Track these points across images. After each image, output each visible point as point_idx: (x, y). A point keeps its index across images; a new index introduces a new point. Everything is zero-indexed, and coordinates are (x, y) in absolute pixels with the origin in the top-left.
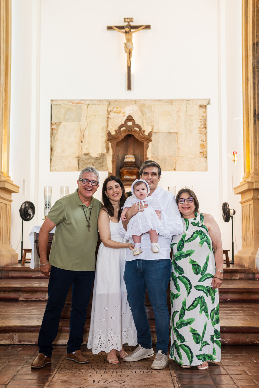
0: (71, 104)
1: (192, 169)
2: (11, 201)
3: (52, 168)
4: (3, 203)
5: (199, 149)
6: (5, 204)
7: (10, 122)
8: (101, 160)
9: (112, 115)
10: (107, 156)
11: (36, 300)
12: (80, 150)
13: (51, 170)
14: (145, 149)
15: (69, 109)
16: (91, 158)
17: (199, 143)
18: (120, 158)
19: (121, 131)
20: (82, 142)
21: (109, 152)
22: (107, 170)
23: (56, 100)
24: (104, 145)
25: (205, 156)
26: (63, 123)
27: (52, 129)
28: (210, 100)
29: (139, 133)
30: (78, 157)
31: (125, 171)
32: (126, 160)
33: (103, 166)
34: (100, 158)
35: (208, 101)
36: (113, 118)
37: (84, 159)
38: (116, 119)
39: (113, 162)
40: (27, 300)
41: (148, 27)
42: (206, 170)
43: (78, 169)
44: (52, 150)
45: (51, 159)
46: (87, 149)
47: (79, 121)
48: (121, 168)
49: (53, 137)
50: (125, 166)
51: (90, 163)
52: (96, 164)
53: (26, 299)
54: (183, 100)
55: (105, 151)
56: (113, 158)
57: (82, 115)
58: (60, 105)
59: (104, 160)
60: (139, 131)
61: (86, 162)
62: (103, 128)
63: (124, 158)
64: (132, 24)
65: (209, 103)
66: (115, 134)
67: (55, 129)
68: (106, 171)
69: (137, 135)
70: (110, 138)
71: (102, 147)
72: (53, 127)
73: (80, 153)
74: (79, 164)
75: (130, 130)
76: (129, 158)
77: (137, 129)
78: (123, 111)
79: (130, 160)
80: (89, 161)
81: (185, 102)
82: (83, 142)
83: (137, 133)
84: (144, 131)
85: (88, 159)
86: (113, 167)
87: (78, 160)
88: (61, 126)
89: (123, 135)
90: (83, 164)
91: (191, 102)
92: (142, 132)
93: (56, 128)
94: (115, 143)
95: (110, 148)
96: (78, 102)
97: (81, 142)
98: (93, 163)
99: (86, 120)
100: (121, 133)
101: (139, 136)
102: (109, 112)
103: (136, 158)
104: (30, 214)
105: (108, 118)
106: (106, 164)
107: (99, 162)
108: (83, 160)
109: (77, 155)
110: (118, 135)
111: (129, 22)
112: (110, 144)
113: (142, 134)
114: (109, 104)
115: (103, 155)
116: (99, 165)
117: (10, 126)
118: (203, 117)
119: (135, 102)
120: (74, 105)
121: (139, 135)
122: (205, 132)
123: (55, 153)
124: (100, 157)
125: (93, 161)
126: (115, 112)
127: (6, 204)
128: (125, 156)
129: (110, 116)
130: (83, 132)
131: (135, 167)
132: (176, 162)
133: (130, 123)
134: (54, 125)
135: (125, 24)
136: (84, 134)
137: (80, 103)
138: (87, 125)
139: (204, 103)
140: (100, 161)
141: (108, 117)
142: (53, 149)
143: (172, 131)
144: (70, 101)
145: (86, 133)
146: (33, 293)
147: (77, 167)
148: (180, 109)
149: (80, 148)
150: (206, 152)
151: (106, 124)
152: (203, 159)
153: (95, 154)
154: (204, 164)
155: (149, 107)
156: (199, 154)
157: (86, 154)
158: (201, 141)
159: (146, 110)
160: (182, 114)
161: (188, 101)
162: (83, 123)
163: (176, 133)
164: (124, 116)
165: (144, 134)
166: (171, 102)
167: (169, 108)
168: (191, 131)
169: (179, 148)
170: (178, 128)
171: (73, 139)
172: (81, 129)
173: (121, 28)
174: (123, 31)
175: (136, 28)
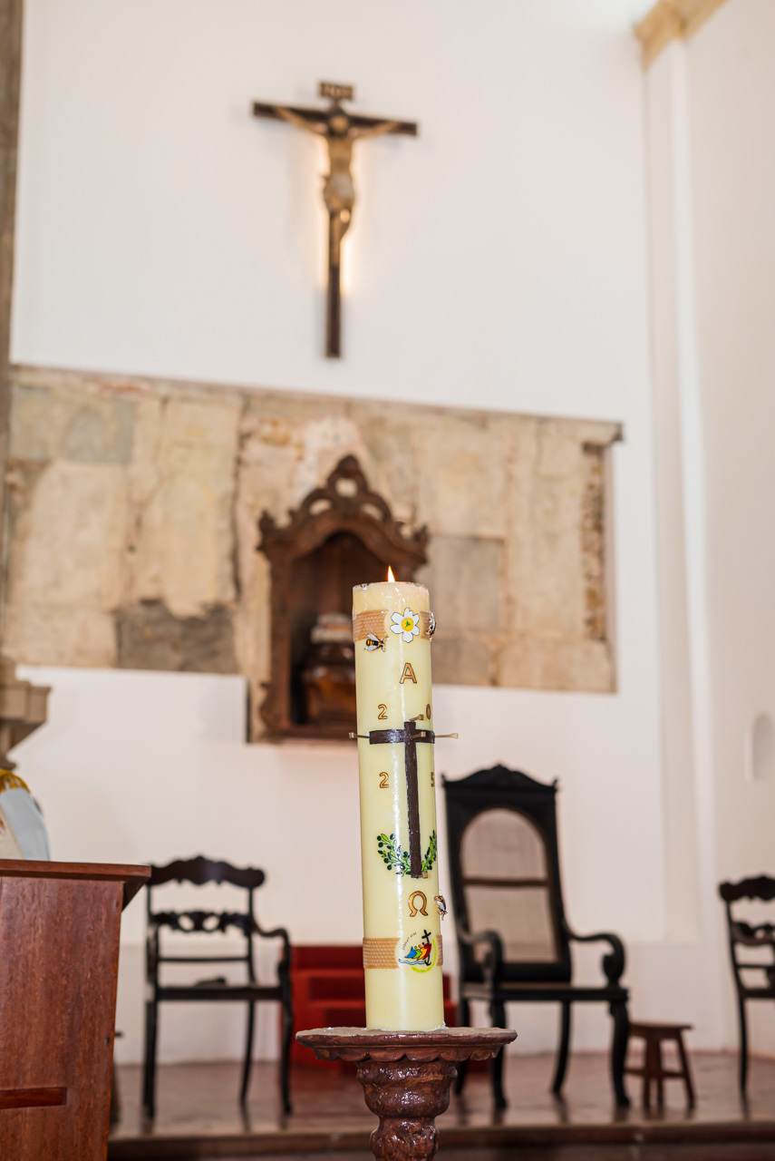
0: (93, 388)
1: (559, 682)
5: (580, 611)
8: (211, 631)
9: (255, 449)
10: (235, 613)
15: (86, 410)
16: (169, 617)
17: (582, 585)
19: (313, 515)
20: (131, 549)
23: (34, 370)
24: (226, 568)
25: (598, 634)
26: (60, 467)
27: (6, 488)
28: (620, 426)
30: (116, 612)
32: (320, 634)
33: (215, 654)
34: (206, 623)
35: (611, 432)
36: (259, 464)
37: (140, 621)
38: (270, 467)
41: (408, 129)
42: (612, 687)
43: (115, 658)
46: (156, 579)
47: (126, 460)
49: (8, 520)
51: (161, 639)
52: (188, 643)
54: (525, 418)
55: (230, 594)
57: (138, 438)
58: (46, 389)
59: (222, 628)
60: (376, 522)
61: (147, 632)
64: (351, 108)
65: (618, 437)
66: (288, 526)
67: (16, 487)
69: (376, 535)
70: (272, 539)
71: (216, 578)
74: (120, 644)
75: (348, 515)
77: (374, 513)
78: (295, 436)
79: (337, 635)
80: (161, 631)
81: (532, 426)
82: (136, 549)
85: (158, 622)
88: (52, 475)
89: (322, 530)
91: (552, 428)
92: (395, 528)
93: (22, 484)
96: (124, 383)
97: (127, 548)
98: (177, 641)
99: (154, 460)
102: (244, 438)
105: (239, 462)
107: (198, 636)
108: (134, 628)
109: (113, 601)
111: (337, 99)
112: (256, 568)
113: (392, 534)
114: (246, 409)
115: (219, 612)
116: (202, 650)
118: (591, 487)
119: (348, 407)
120: (107, 394)
122: (596, 547)
124: (205, 617)
125: (177, 630)
126: (267, 440)
129: (246, 456)
130: (140, 508)
132: (499, 652)
133: (347, 488)
134: (15, 470)
135: (323, 105)
136: (144, 519)
137: (131, 389)
138: (156, 480)
139: (601, 436)
140: (204, 635)
141: (239, 457)
143: (486, 530)
144: (93, 377)
145: (155, 514)
147: (113, 651)
148: (514, 449)
150: (604, 619)
151: (228, 485)
152: (598, 649)
153: (185, 601)
154: (605, 666)
155: (403, 431)
156: (581, 628)
157: (150, 603)
158: (589, 577)
159: (391, 442)
160: (522, 470)
161: (543, 420)
162: (143, 471)
163: (500, 542)
164: (300, 458)
165: (399, 535)
166: (481, 420)
167: (475, 442)
168: (552, 538)
169: (510, 600)
170: (509, 522)
171: (101, 531)
172: (129, 498)
173: (308, 116)
174: (321, 127)
175: (367, 124)
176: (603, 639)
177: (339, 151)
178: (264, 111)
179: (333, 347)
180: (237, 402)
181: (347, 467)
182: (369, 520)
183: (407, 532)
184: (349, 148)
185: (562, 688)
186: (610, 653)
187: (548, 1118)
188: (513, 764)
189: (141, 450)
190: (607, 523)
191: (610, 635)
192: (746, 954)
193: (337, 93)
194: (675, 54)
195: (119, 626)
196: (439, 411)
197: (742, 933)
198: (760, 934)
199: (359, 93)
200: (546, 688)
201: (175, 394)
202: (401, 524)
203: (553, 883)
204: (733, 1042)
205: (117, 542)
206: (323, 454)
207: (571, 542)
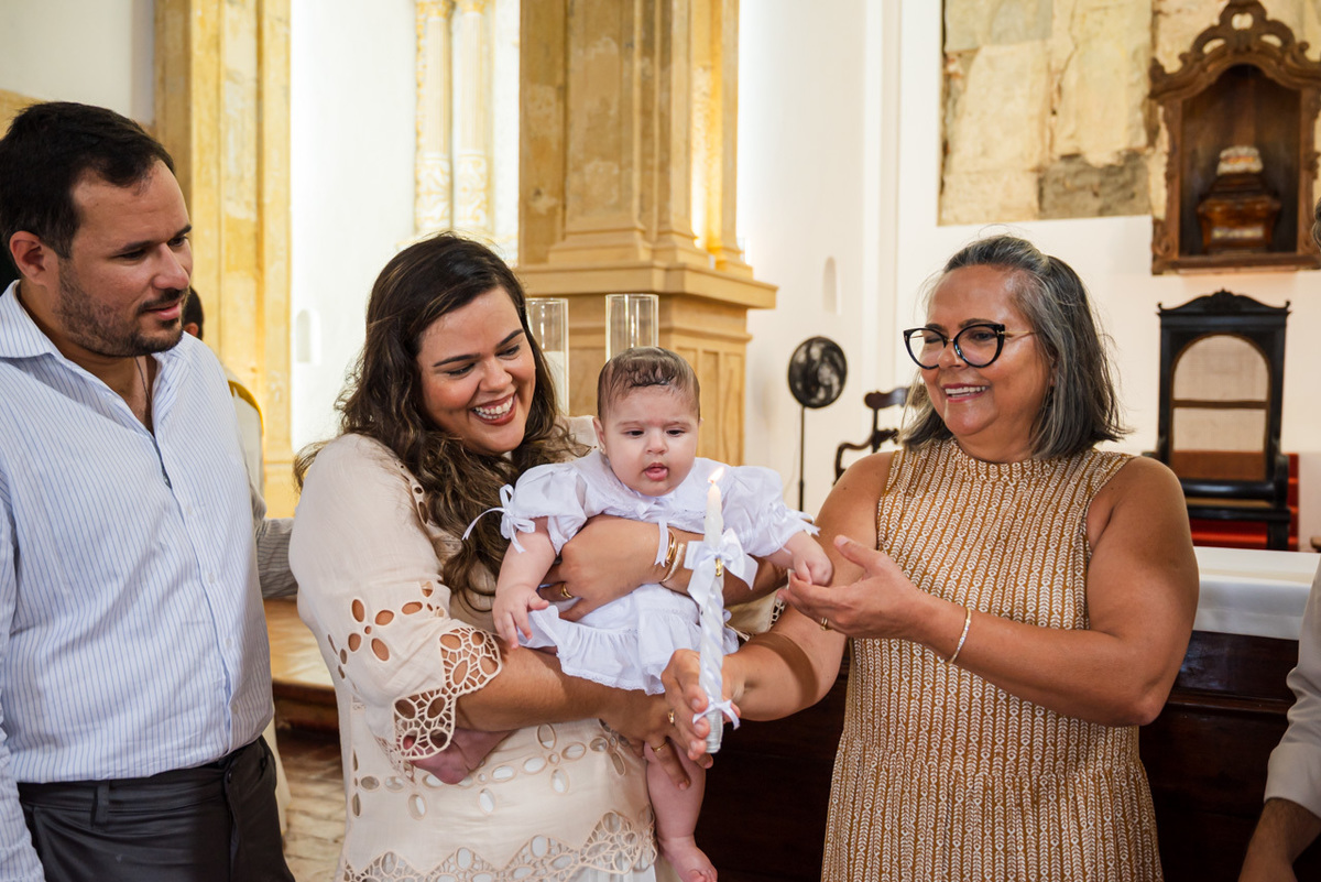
2: (744, 341)
3: (944, 216)
4: (695, 350)
6: (706, 352)
7: (736, 45)
8: (1127, 175)
10: (1148, 157)
12: (1047, 141)
13: (940, 222)
14: (1304, 117)
16: (1088, 168)
18: (1202, 163)
19: (1204, 56)
20: (1054, 113)
21: (1158, 143)
22: (1149, 209)
24: (1140, 116)
26: (987, 52)
27: (948, 78)
29: (1279, 54)
30: (1039, 170)
31: (1218, 209)
32: (1224, 168)
33: (1133, 196)
34: (1121, 169)
36: (1179, 11)
37: (1061, 175)
38: (1190, 12)
39: (1169, 177)
43: (1037, 210)
44: (946, 149)
45: (943, 184)
46: (1072, 137)
47: (1046, 35)
48: (1203, 197)
49: (950, 104)
50: (1218, 189)
51: (1082, 188)
52: (1107, 190)
55: (1142, 140)
56: (1169, 165)
57: (1056, 12)
59: (1139, 173)
60: (1281, 49)
61: (1068, 183)
62: (1135, 54)
63: (1215, 162)
66: (1181, 69)
67: (956, 75)
68: (1146, 213)
69: (1273, 62)
71: (1130, 127)
72: (952, 68)
73: (1047, 153)
74: (1041, 197)
75: (1243, 48)
76: (1238, 157)
77: (1273, 40)
79: (1239, 166)
80: (1078, 182)
82: (1059, 111)
83: (1274, 57)
84: (1304, 46)
85: (1076, 174)
86: (1170, 199)
87: (1041, 181)
88: (980, 60)
89: (1214, 70)
90: (1057, 195)
92: (1296, 52)
93: (961, 71)
94: (1178, 103)
95: (1163, 127)
97: (1049, 112)
98: (1096, 189)
99: (1070, 29)
100: (1206, 61)
101: (1282, 68)
103: (1265, 157)
104: (826, 383)
105: (1156, 13)
106: (1147, 187)
107: (1116, 181)
108: (1056, 181)
109: (1034, 162)
110: (1195, 71)
112: (1161, 110)
113: (1294, 58)
115: (1133, 157)
116: (1119, 194)
117: (736, 59)
121: (1280, 62)
123: (956, 159)
124: (1122, 163)
125: (1095, 179)
127: (716, 354)
128: (1219, 152)
129: (1164, 6)
130: (1058, 76)
131: (1257, 193)
133: (1242, 22)
134: (953, 61)
136: (1064, 84)
138: (1071, 47)
140: (1121, 180)
141: (1157, 8)
142: (951, 146)
145: (1071, 80)
147: (1035, 203)
149: (1048, 134)
151: (1145, 37)
153: (1101, 154)
157: (1069, 158)
162: (1061, 43)
165: (1304, 59)
171: (1023, 104)
172: (1049, 66)
181: (1242, 2)
182: (1266, 49)
183: (1315, 55)
188: (1238, 289)
189: (1059, 23)
195: (1041, 184)
203: (1273, 406)
205: (1040, 108)
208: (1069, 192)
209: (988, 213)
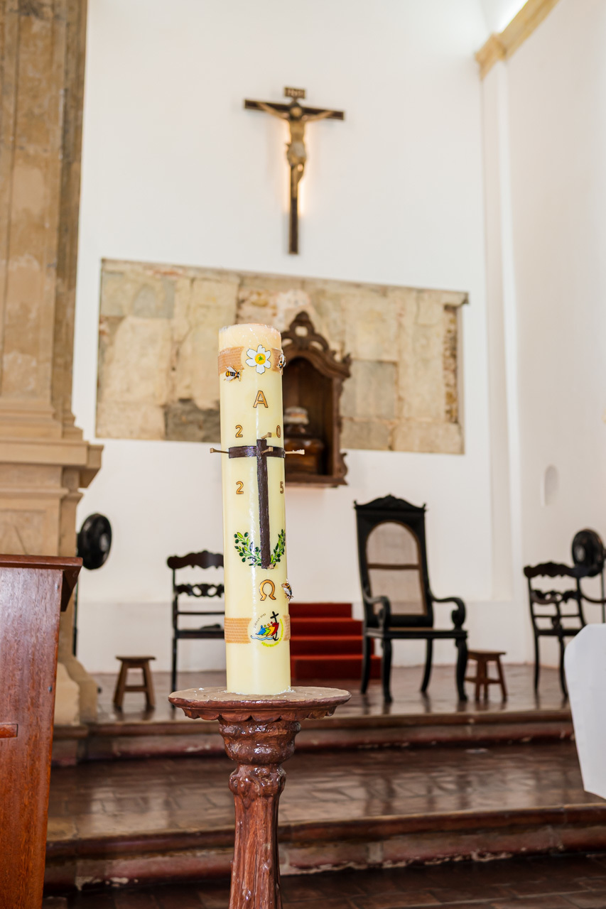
0: (149, 273)
1: (430, 448)
3: (99, 431)
5: (442, 405)
9: (247, 309)
11: (336, 869)
12: (171, 387)
13: (97, 435)
14: (335, 394)
15: (145, 286)
16: (196, 409)
17: (444, 390)
20: (174, 369)
23: (114, 262)
25: (454, 420)
26: (130, 321)
28: (466, 295)
29: (321, 355)
30: (165, 406)
34: (218, 412)
35: (462, 298)
37: (179, 412)
40: (305, 872)
41: (338, 115)
42: (462, 451)
43: (164, 434)
44: (99, 385)
46: (188, 387)
47: (170, 316)
51: (191, 423)
52: (208, 425)
53: (302, 867)
54: (410, 290)
57: (176, 303)
58: (122, 273)
60: (319, 352)
61: (183, 418)
64: (304, 103)
65: (465, 301)
67: (105, 332)
72: (105, 328)
73: (170, 396)
74: (166, 425)
75: (302, 347)
76: (296, 415)
77: (318, 346)
78: (271, 303)
79: (297, 420)
80: (191, 417)
81: (414, 295)
82: (177, 369)
85: (190, 412)
87: (166, 415)
88: (125, 325)
90: (176, 425)
91: (426, 296)
92: (330, 355)
93: (110, 331)
96: (168, 269)
97: (171, 369)
98: (201, 424)
99: (186, 316)
101: (323, 364)
102: (240, 303)
103: (309, 416)
105: (237, 316)
107: (213, 420)
108: (175, 416)
109: (162, 401)
111: (295, 98)
114: (241, 285)
116: (216, 429)
118: (449, 331)
119: (303, 283)
120: (158, 276)
121: (322, 359)
122: (453, 367)
123: (107, 392)
124: (218, 409)
125: (201, 417)
126: (254, 304)
129: (242, 313)
130: (178, 345)
132: (393, 430)
133: (301, 331)
134: (106, 322)
136: (180, 351)
137: (172, 273)
138: (188, 328)
139: (455, 301)
140: (217, 420)
141: (239, 313)
142: (103, 382)
143: (386, 357)
144: (149, 266)
145: (187, 349)
146: (324, 846)
147: (163, 429)
148: (403, 309)
149: (171, 383)
150: (457, 410)
152: (453, 427)
153: (205, 400)
154: (457, 438)
155: (336, 298)
156: (443, 415)
157: (184, 401)
158: (448, 385)
159: (328, 304)
160: (408, 321)
161: (420, 291)
162: (181, 323)
163: (395, 364)
164: (274, 315)
165: (334, 360)
166: (383, 291)
167: (380, 304)
168: (426, 362)
169: (400, 399)
170: (400, 352)
171: (155, 359)
172: (172, 339)
173: (279, 108)
174: (286, 115)
175: (312, 112)
176: (456, 422)
177: (297, 129)
178: (251, 105)
179: (294, 248)
180: (237, 281)
181: (302, 319)
182: (315, 351)
183: (338, 358)
184: (302, 126)
185: (431, 452)
186: (461, 431)
187: (418, 710)
188: (398, 495)
189: (178, 310)
190: (459, 353)
191: (460, 420)
192: (539, 609)
193: (296, 94)
194: (499, 69)
196: (358, 286)
197: (537, 597)
198: (548, 597)
199: (308, 94)
200: (422, 451)
201: (199, 276)
202: (334, 353)
203: (423, 567)
204: (530, 658)
205: (165, 365)
206: (288, 311)
207: (438, 364)
208: (185, 424)
209: (131, 432)
